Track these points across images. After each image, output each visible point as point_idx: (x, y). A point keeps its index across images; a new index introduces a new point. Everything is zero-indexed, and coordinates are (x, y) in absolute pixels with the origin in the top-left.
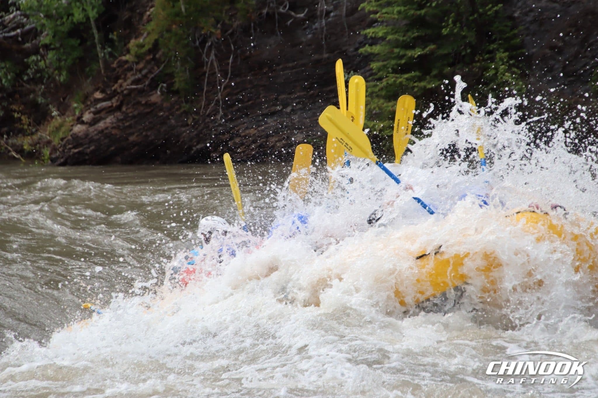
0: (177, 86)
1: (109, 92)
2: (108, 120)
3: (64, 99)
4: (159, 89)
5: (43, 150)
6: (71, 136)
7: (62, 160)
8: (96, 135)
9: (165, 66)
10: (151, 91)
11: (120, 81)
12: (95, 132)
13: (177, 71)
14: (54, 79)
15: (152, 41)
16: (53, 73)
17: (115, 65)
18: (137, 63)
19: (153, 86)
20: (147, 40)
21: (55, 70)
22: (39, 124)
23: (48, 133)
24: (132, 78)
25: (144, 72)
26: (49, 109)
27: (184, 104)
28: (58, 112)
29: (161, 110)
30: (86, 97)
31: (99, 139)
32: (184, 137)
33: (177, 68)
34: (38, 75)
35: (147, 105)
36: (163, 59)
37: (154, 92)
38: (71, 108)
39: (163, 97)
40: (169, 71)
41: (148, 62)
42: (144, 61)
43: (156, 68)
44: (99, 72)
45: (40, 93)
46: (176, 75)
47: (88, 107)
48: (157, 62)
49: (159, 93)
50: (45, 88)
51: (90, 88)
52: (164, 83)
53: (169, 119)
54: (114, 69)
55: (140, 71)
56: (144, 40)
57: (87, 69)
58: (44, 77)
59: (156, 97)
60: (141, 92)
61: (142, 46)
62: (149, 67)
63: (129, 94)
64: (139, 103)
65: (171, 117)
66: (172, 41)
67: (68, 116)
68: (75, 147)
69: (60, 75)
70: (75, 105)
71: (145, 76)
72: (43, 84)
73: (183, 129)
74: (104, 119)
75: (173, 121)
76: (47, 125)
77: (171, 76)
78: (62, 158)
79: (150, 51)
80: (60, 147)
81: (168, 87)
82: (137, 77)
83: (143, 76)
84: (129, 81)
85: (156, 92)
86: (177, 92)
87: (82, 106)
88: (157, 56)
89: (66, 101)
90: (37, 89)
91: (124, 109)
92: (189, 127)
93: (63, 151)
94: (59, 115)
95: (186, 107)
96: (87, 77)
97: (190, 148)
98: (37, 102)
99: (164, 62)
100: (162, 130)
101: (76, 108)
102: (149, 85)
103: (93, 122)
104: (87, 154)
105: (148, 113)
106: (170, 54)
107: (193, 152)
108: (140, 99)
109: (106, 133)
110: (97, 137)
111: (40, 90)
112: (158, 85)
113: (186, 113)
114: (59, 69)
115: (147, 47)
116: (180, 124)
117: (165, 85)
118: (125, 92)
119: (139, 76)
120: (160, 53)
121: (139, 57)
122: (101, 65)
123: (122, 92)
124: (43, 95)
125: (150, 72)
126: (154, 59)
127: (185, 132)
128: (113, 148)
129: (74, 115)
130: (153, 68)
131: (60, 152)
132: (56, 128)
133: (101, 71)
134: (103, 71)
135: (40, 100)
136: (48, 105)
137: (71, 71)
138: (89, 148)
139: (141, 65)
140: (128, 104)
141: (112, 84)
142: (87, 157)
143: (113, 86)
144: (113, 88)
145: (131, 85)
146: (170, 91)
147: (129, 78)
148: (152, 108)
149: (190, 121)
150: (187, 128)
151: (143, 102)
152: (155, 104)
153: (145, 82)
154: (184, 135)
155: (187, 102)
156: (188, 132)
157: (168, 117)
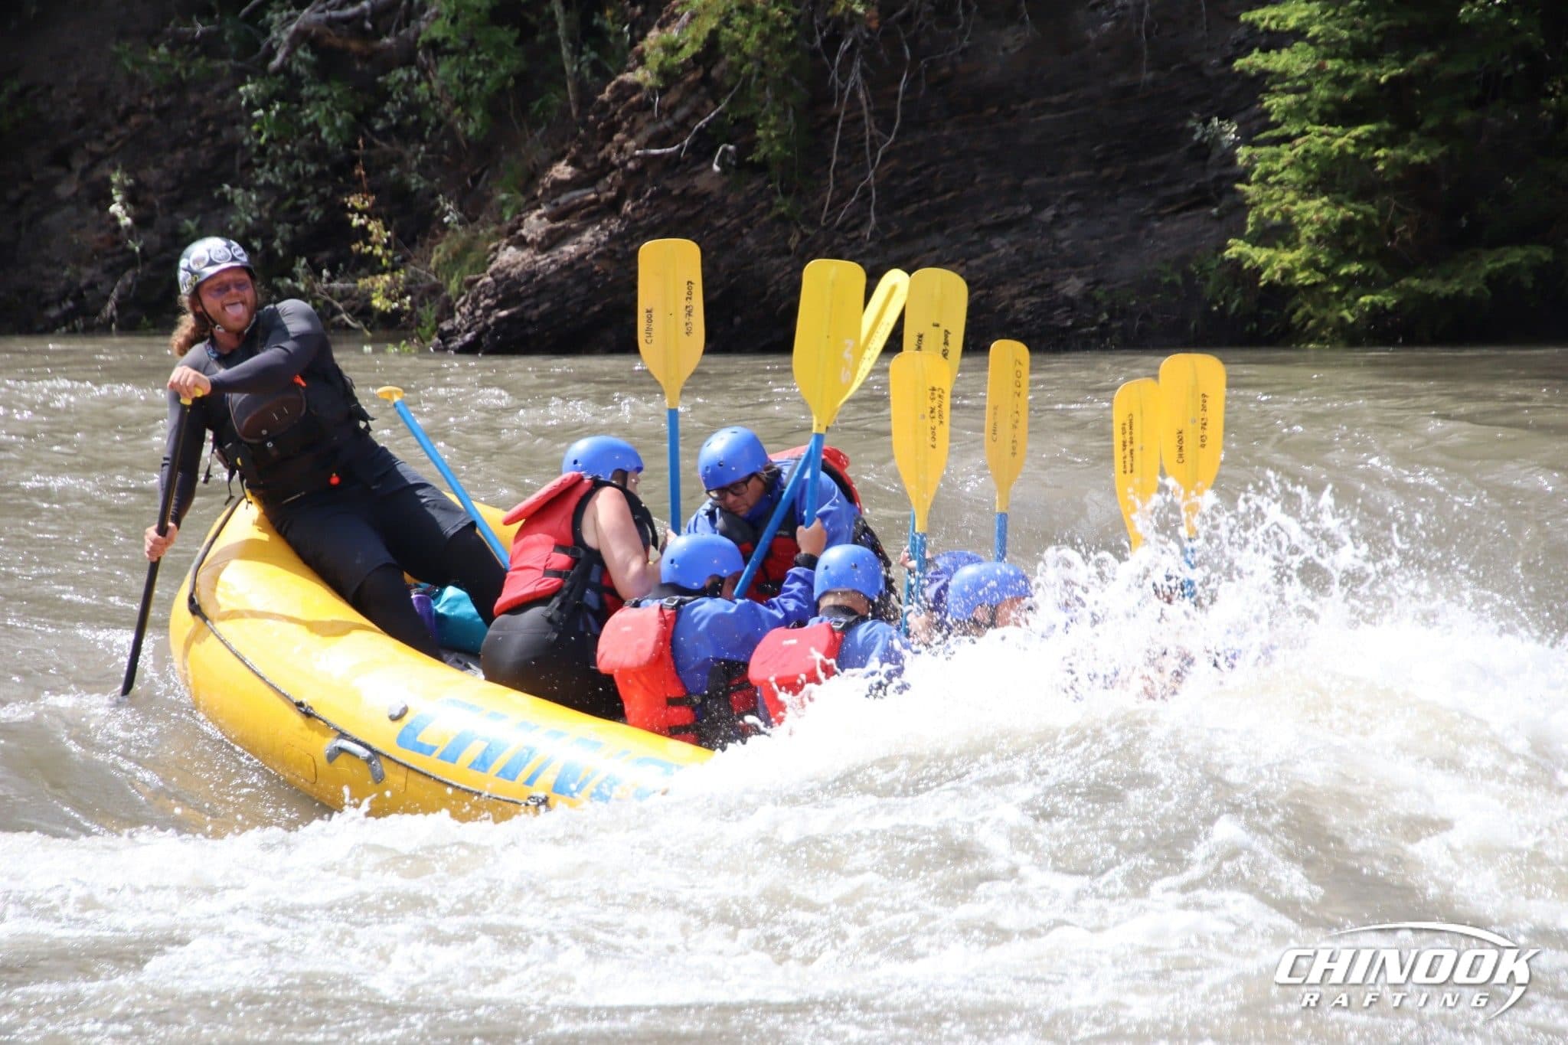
0: (762, 151)
1: (589, 165)
2: (587, 237)
3: (475, 180)
4: (717, 158)
5: (419, 310)
6: (492, 275)
7: (468, 337)
8: (556, 272)
9: (732, 100)
10: (697, 163)
11: (618, 137)
12: (553, 267)
13: (764, 111)
14: (451, 131)
15: (703, 36)
16: (448, 114)
17: (606, 96)
18: (663, 92)
19: (703, 149)
20: (690, 32)
21: (457, 103)
22: (410, 243)
23: (432, 266)
24: (649, 130)
25: (681, 113)
26: (438, 205)
27: (780, 199)
28: (461, 215)
29: (720, 213)
30: (533, 176)
31: (560, 285)
32: (777, 283)
33: (763, 106)
34: (412, 118)
35: (686, 197)
36: (728, 82)
37: (704, 165)
38: (493, 203)
39: (726, 179)
40: (743, 113)
41: (691, 89)
42: (681, 86)
43: (710, 103)
44: (565, 111)
45: (415, 163)
46: (759, 123)
47: (533, 203)
48: (714, 88)
49: (716, 168)
50: (428, 151)
51: (541, 154)
52: (730, 142)
53: (741, 235)
54: (605, 106)
55: (671, 110)
56: (681, 32)
57: (536, 105)
58: (427, 124)
59: (709, 178)
60: (669, 164)
61: (676, 48)
62: (693, 101)
63: (640, 171)
64: (663, 193)
65: (745, 231)
66: (754, 36)
67: (484, 225)
68: (501, 305)
69: (466, 119)
70: (504, 196)
71: (684, 126)
72: (423, 141)
73: (776, 262)
74: (579, 232)
75: (750, 241)
76: (432, 245)
77: (748, 124)
78: (468, 331)
79: (696, 61)
80: (464, 304)
81: (741, 153)
82: (661, 126)
83: (676, 124)
84: (642, 137)
85: (710, 167)
86: (762, 167)
87: (522, 199)
88: (715, 73)
89: (480, 185)
90: (408, 154)
91: (627, 207)
92: (792, 257)
93: (472, 313)
94: (461, 222)
95: (783, 205)
96: (535, 124)
98: (409, 185)
99: (731, 88)
101: (504, 203)
102: (693, 147)
103: (551, 241)
104: (530, 322)
106: (746, 69)
108: (668, 184)
109: (580, 270)
110: (559, 279)
111: (415, 155)
112: (715, 149)
113: (784, 220)
114: (464, 103)
115: (688, 51)
116: (769, 247)
117: (731, 147)
118: (631, 165)
119: (667, 123)
120: (722, 66)
121: (669, 77)
122: (571, 97)
123: (624, 164)
124: (423, 169)
125: (696, 114)
126: (705, 80)
127: (779, 268)
128: (596, 308)
129: (500, 222)
130: (703, 105)
131: (463, 315)
132: (455, 255)
133: (569, 110)
134: (574, 112)
135: (414, 181)
136: (434, 195)
137: (495, 107)
138: (537, 306)
139: (672, 97)
140: (636, 197)
141: (597, 144)
142: (530, 331)
143: (602, 148)
144: (601, 155)
145: (648, 146)
146: (746, 165)
147: (640, 130)
148: (699, 207)
149: (793, 242)
150: (786, 259)
151: (676, 192)
152: (706, 196)
153: (682, 140)
154: (777, 277)
155: (786, 193)
156: (789, 269)
157: (737, 231)
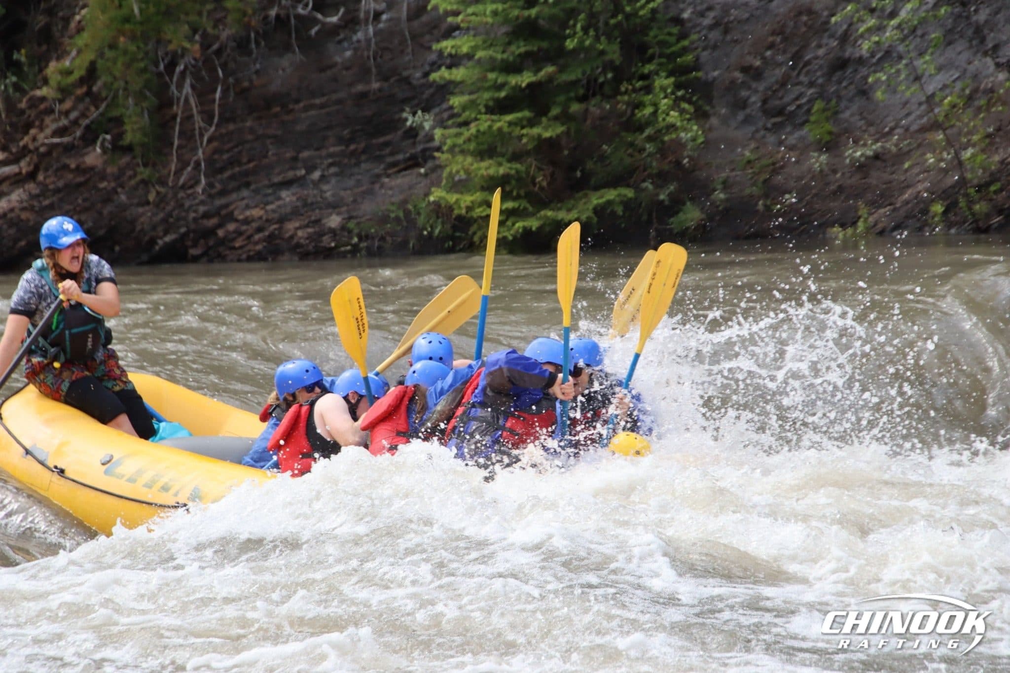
0: (128, 138)
1: (14, 150)
2: (14, 197)
4: (99, 144)
9: (108, 106)
10: (87, 146)
11: (33, 131)
13: (128, 113)
15: (86, 64)
17: (23, 105)
18: (61, 101)
19: (90, 138)
20: (78, 62)
24: (54, 126)
25: (74, 115)
27: (141, 169)
29: (103, 177)
32: (142, 223)
33: (128, 109)
35: (79, 170)
36: (104, 94)
37: (90, 148)
39: (105, 157)
40: (115, 113)
41: (80, 99)
42: (73, 97)
43: (93, 109)
46: (126, 120)
48: (95, 99)
49: (98, 150)
52: (107, 133)
53: (117, 193)
54: (23, 112)
55: (67, 113)
56: (71, 62)
59: (94, 157)
60: (68, 149)
61: (68, 72)
62: (81, 106)
63: (49, 153)
64: (66, 167)
65: (119, 190)
66: (119, 64)
71: (75, 123)
73: (141, 210)
74: (8, 194)
75: (123, 197)
77: (118, 121)
79: (82, 81)
81: (114, 142)
82: (61, 124)
83: (70, 122)
84: (48, 131)
85: (95, 149)
86: (129, 149)
88: (95, 89)
91: (40, 177)
92: (151, 206)
95: (144, 173)
97: (153, 241)
99: (106, 98)
100: (105, 212)
102: (83, 138)
105: (80, 185)
106: (116, 86)
107: (157, 248)
108: (67, 161)
109: (11, 219)
112: (97, 138)
113: (145, 183)
115: (76, 75)
116: (135, 201)
117: (108, 137)
118: (42, 149)
119: (64, 122)
120: (99, 83)
121: (64, 92)
123: (37, 149)
125: (84, 115)
126: (89, 93)
127: (143, 214)
130: (87, 109)
134: (3, 115)
139: (68, 105)
140: (47, 170)
141: (19, 136)
143: (22, 139)
144: (21, 143)
145: (52, 137)
146: (118, 148)
147: (47, 126)
148: (88, 176)
149: (152, 197)
150: (147, 208)
151: (73, 166)
152: (92, 168)
153: (75, 132)
154: (142, 219)
155: (145, 165)
156: (149, 214)
157: (115, 191)
